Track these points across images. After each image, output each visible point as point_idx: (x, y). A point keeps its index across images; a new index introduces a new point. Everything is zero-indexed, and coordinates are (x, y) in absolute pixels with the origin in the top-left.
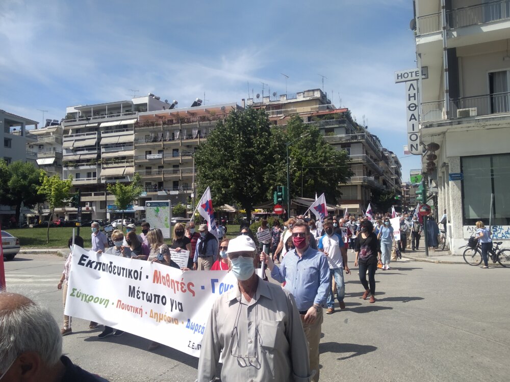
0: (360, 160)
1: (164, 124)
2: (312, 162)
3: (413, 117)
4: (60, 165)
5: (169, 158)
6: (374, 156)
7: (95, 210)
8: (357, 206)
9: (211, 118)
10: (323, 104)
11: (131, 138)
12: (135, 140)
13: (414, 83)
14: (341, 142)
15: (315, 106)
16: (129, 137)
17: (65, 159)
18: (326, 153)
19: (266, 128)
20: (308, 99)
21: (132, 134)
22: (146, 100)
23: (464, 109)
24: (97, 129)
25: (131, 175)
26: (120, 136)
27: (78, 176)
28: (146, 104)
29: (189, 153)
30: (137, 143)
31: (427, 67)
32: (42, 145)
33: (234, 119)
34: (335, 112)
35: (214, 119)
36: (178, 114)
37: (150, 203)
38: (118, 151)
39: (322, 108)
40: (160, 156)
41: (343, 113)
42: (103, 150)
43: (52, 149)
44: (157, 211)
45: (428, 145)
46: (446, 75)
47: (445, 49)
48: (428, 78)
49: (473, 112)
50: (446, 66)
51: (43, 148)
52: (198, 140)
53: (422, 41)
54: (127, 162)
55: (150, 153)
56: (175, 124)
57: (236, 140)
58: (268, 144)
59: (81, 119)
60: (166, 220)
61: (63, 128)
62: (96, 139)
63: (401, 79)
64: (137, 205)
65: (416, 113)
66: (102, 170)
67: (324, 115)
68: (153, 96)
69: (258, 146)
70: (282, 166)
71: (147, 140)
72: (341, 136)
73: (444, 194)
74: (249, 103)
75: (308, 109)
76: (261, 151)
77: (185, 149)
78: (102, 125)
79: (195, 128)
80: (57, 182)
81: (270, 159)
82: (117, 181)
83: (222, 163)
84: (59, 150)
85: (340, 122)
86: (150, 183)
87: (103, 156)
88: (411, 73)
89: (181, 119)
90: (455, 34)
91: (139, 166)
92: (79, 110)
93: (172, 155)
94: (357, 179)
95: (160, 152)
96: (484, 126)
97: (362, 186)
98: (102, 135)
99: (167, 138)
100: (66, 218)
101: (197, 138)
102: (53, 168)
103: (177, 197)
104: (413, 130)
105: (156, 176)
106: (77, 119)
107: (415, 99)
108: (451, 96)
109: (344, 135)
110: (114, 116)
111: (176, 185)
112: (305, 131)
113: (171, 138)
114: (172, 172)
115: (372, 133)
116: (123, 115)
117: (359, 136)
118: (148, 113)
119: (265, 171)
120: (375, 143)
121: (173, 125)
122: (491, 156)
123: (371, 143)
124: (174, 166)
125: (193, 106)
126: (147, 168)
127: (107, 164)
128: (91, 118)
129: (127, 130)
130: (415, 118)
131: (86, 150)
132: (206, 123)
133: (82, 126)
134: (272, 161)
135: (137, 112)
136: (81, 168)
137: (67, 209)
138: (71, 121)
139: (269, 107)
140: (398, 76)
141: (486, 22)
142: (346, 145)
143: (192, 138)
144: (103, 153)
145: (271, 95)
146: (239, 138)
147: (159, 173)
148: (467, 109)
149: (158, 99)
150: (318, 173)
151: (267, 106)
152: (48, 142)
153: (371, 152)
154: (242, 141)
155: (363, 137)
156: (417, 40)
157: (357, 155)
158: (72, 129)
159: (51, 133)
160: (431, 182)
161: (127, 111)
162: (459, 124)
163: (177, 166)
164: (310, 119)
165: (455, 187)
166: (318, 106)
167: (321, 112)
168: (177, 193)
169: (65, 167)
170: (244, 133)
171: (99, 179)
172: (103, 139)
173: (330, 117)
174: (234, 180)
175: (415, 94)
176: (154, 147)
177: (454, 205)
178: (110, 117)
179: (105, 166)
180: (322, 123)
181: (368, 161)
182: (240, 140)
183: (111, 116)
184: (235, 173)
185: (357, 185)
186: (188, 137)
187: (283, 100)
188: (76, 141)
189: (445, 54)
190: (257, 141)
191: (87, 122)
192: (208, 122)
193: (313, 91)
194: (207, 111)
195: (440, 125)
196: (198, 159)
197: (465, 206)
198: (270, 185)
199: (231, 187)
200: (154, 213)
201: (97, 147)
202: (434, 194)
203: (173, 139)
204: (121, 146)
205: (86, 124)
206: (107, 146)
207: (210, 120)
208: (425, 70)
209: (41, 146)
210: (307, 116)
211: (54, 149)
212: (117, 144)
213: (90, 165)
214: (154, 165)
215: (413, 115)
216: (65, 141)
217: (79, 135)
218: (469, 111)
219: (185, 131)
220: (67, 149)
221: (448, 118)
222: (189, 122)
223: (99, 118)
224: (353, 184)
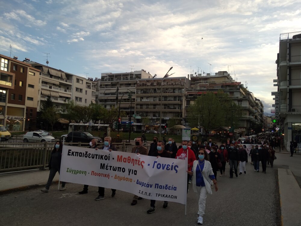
3: (277, 107)
9: (174, 84)
10: (228, 79)
12: (136, 91)
13: (278, 96)
14: (237, 99)
15: (224, 80)
16: (133, 90)
17: (100, 98)
20: (221, 76)
24: (116, 85)
26: (128, 89)
28: (140, 74)
31: (282, 92)
39: (228, 82)
40: (148, 100)
41: (238, 84)
42: (119, 95)
55: (142, 98)
61: (100, 83)
62: (116, 90)
63: (273, 94)
64: (135, 122)
67: (229, 85)
85: (237, 89)
87: (119, 98)
91: (137, 104)
92: (107, 75)
93: (153, 100)
97: (247, 120)
98: (119, 88)
104: (277, 111)
107: (278, 101)
109: (239, 96)
111: (154, 114)
114: (153, 108)
116: (130, 79)
118: (142, 79)
121: (155, 86)
124: (154, 105)
125: (165, 77)
126: (141, 105)
127: (121, 102)
128: (114, 80)
129: (131, 87)
131: (111, 95)
132: (171, 86)
133: (109, 83)
135: (137, 78)
136: (108, 103)
138: (103, 81)
139: (201, 79)
142: (240, 101)
149: (145, 72)
155: (248, 97)
157: (245, 106)
158: (103, 85)
161: (132, 77)
164: (222, 86)
169: (100, 102)
173: (232, 86)
176: (145, 96)
180: (228, 89)
183: (124, 80)
185: (244, 120)
187: (208, 76)
188: (106, 90)
191: (112, 82)
193: (224, 72)
194: (171, 80)
201: (116, 94)
206: (121, 93)
212: (126, 93)
213: (112, 102)
214: (144, 104)
216: (100, 90)
217: (108, 88)
218: (295, 109)
220: (101, 94)
223: (118, 80)
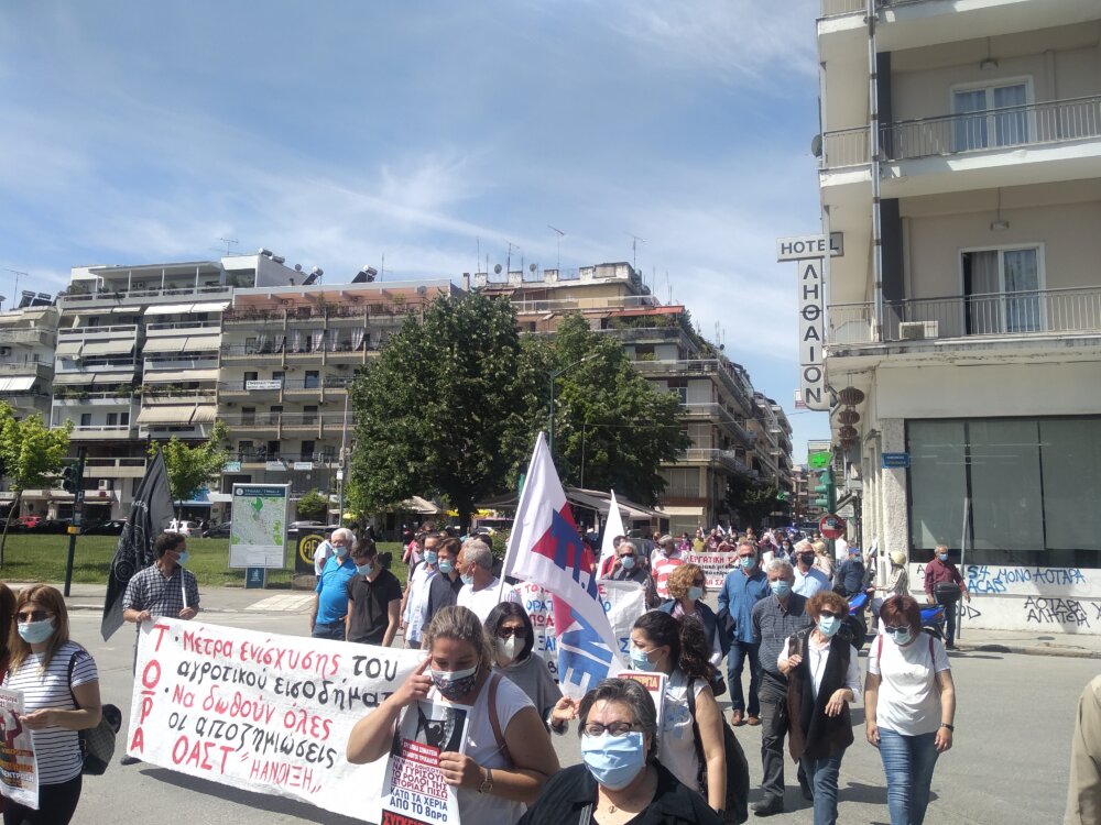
0: (707, 415)
1: (290, 315)
2: (607, 414)
3: (811, 333)
4: (46, 394)
5: (297, 389)
6: (737, 407)
7: (119, 498)
8: (698, 511)
9: (395, 309)
10: (633, 293)
11: (215, 343)
12: (222, 347)
13: (816, 263)
14: (667, 375)
15: (616, 298)
16: (211, 339)
17: (59, 380)
18: (635, 396)
19: (509, 337)
20: (603, 281)
21: (218, 335)
22: (252, 262)
23: (913, 323)
24: (137, 318)
25: (207, 423)
26: (189, 336)
27: (85, 419)
28: (252, 271)
29: (342, 380)
30: (226, 354)
31: (841, 233)
32: (9, 348)
33: (441, 315)
34: (657, 311)
35: (400, 313)
36: (321, 297)
37: (243, 488)
38: (182, 370)
39: (632, 303)
40: (277, 384)
41: (674, 314)
42: (148, 365)
43: (31, 358)
44: (258, 506)
45: (841, 393)
46: (877, 251)
47: (876, 200)
48: (842, 255)
49: (931, 329)
50: (877, 233)
51: (10, 354)
52: (363, 354)
53: (831, 180)
54: (201, 394)
55: (254, 376)
56: (313, 317)
57: (445, 360)
58: (513, 370)
59: (103, 294)
60: (276, 528)
61: (60, 311)
62: (134, 342)
63: (789, 253)
64: (216, 490)
65: (817, 324)
66: (143, 410)
67: (634, 317)
68: (269, 254)
69: (492, 375)
70: (540, 419)
71: (249, 349)
72: (668, 361)
73: (874, 494)
74: (479, 282)
75: (601, 302)
76: (498, 385)
77: (334, 372)
78: (151, 311)
79: (358, 327)
80: (35, 433)
81: (515, 403)
82: (174, 436)
83: (412, 407)
84: (46, 361)
85: (668, 334)
86: (249, 444)
87: (147, 378)
88: (810, 243)
89: (328, 308)
90: (896, 171)
91: (228, 405)
92: (99, 274)
93: (303, 383)
94: (699, 455)
95: (276, 375)
96: (952, 360)
97: (709, 469)
98: (149, 333)
99: (296, 346)
100: (52, 514)
101: (360, 349)
102: (30, 400)
103: (309, 477)
104: (812, 359)
105: (264, 427)
106: (94, 295)
107: (816, 297)
108: (886, 294)
109: (674, 361)
110: (178, 293)
111: (307, 450)
112: (593, 347)
113: (305, 348)
114: (302, 420)
115: (731, 361)
116: (198, 291)
117: (705, 363)
118: (255, 291)
119: (504, 427)
120: (738, 379)
121: (310, 320)
122: (966, 421)
123: (730, 381)
124: (307, 409)
125: (355, 281)
126: (245, 410)
127: (155, 396)
128: (127, 294)
129: (206, 325)
130: (816, 336)
131: (110, 363)
132: (382, 319)
133: (103, 311)
134: (521, 407)
135: (230, 287)
136: (96, 402)
137: (55, 493)
138: (80, 299)
139: (519, 293)
140: (783, 248)
141: (958, 150)
142: (678, 382)
143: (350, 350)
144: (147, 371)
145: (527, 270)
146: (451, 357)
147: (271, 422)
148: (918, 323)
149: (280, 261)
150: (618, 438)
151: (515, 290)
152: (22, 341)
153: (730, 399)
154: (456, 361)
155: (713, 367)
156: (822, 177)
157: (700, 403)
158: (81, 317)
159: (32, 323)
160: (849, 468)
161: (208, 283)
162: (902, 352)
163: (314, 409)
164: (604, 323)
165: (894, 481)
166: (622, 298)
167: (629, 311)
168: (309, 466)
169: (56, 398)
170: (464, 345)
171: (135, 430)
172: (149, 341)
173: (648, 321)
174: (434, 445)
175: (816, 286)
176: (264, 365)
177: (890, 519)
178: (168, 293)
179: (150, 401)
180: (630, 334)
181: (723, 418)
182: (452, 360)
183: (173, 293)
184: (437, 430)
185: (698, 467)
186: (342, 346)
187: (551, 282)
188: (87, 342)
189: (875, 210)
190: (490, 363)
191: (116, 302)
192: (386, 317)
193: (614, 265)
194: (386, 293)
195: (864, 353)
196: (360, 395)
197: (915, 522)
198: (514, 459)
199: (428, 459)
200: (250, 512)
201: (134, 359)
202: (854, 494)
203: (309, 350)
204: (190, 359)
205: (114, 307)
206: (157, 357)
207: (392, 315)
208: (836, 240)
209: (6, 350)
210: (600, 316)
211: (36, 358)
212: (180, 353)
213: (115, 397)
214: (262, 403)
215: (812, 328)
216: (62, 342)
217: (96, 331)
218: (922, 326)
219: (336, 334)
220: (65, 360)
221: (880, 340)
222: (344, 315)
223: (145, 294)
224: (691, 464)
